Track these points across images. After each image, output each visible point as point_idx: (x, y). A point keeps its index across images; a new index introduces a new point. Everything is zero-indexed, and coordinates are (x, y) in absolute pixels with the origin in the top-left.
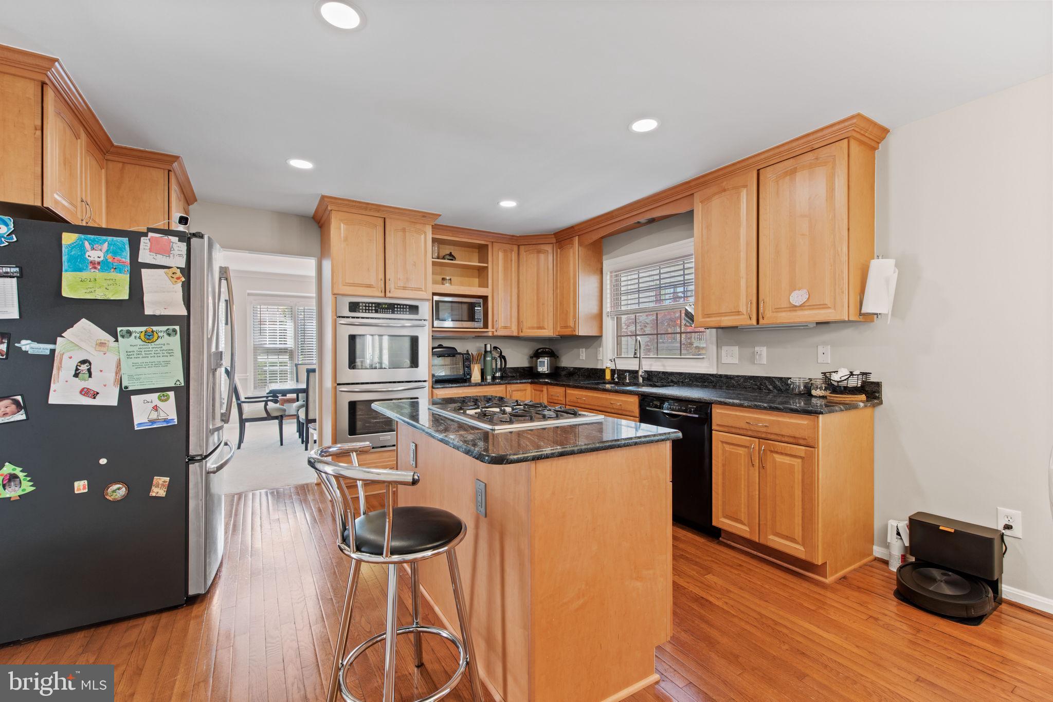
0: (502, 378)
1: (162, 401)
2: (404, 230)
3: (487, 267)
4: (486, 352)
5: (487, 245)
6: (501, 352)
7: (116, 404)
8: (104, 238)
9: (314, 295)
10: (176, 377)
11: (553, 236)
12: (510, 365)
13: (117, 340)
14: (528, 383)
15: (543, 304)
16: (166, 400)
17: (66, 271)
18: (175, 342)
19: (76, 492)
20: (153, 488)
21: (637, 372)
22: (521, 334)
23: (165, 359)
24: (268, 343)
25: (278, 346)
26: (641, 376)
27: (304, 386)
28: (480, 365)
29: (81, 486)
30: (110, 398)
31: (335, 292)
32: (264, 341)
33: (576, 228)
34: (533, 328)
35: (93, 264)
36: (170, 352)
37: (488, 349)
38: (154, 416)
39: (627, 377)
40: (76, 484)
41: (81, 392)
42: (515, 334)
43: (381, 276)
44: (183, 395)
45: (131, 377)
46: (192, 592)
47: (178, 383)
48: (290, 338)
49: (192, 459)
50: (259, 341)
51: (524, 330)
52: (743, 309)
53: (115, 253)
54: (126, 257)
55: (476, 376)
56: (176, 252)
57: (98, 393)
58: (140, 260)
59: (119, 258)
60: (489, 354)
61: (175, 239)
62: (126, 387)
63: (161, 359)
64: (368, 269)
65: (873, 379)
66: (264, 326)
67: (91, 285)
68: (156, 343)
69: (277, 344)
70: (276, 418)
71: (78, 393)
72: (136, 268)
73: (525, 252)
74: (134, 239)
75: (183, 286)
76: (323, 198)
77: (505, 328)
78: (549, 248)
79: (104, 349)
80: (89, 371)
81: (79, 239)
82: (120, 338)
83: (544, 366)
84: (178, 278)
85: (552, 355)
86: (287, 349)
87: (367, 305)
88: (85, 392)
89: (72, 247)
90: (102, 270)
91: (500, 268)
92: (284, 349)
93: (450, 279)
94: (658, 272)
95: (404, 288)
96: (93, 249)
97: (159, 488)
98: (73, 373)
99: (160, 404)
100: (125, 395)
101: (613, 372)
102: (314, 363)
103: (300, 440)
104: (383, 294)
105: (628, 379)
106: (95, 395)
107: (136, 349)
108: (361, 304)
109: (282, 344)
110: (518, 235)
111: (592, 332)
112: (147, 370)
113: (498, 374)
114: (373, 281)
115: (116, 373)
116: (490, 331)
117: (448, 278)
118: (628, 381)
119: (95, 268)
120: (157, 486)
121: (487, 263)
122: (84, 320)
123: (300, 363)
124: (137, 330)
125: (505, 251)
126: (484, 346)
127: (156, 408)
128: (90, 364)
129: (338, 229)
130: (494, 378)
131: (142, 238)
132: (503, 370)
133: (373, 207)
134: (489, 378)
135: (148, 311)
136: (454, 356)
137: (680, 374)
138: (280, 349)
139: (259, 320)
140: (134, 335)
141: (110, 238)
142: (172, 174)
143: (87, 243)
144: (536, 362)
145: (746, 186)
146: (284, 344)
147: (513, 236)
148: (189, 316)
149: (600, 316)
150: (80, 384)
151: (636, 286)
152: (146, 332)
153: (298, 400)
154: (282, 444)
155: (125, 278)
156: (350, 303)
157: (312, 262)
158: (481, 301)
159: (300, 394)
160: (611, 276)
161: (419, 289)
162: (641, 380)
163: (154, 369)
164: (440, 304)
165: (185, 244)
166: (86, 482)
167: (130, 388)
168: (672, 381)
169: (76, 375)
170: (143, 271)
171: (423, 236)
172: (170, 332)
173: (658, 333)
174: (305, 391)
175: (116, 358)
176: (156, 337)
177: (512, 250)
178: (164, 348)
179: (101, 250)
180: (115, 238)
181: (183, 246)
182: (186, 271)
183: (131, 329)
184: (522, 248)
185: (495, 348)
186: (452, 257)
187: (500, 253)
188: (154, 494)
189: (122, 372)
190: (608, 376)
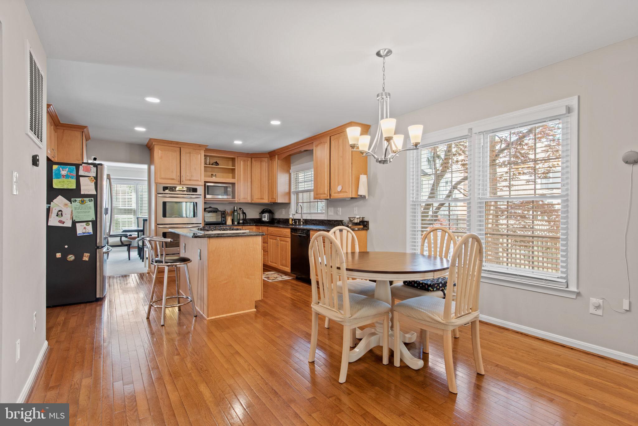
0: (243, 223)
1: (87, 225)
2: (190, 153)
3: (235, 169)
4: (234, 210)
5: (235, 158)
6: (243, 211)
7: (71, 226)
8: (67, 166)
9: (147, 179)
10: (92, 217)
11: (268, 154)
12: (248, 217)
13: (71, 203)
14: (254, 225)
15: (263, 187)
16: (89, 225)
17: (54, 179)
18: (92, 204)
19: (57, 257)
20: (84, 257)
21: (300, 219)
22: (253, 202)
23: (88, 210)
24: (121, 205)
25: (127, 207)
26: (302, 221)
27: (142, 229)
28: (231, 217)
29: (59, 255)
30: (69, 224)
31: (156, 182)
32: (119, 205)
33: (276, 151)
34: (258, 199)
35: (63, 176)
36: (90, 208)
37: (236, 209)
38: (84, 231)
39: (297, 222)
40: (57, 254)
41: (59, 222)
42: (250, 201)
43: (179, 174)
44: (94, 224)
45: (76, 217)
46: (98, 296)
47: (93, 219)
48: (134, 203)
49: (98, 248)
50: (116, 205)
51: (254, 200)
52: (326, 192)
53: (71, 172)
54: (74, 173)
55: (229, 222)
56: (92, 171)
57: (65, 222)
58: (79, 174)
59: (72, 173)
60: (236, 211)
61: (92, 166)
62: (74, 220)
63: (87, 210)
64: (172, 171)
65: (365, 220)
66: (119, 196)
67: (62, 183)
68: (85, 204)
69: (126, 206)
70: (126, 245)
71: (58, 222)
72: (78, 177)
73: (255, 161)
74: (77, 166)
75: (95, 183)
76: (150, 139)
77: (244, 198)
78: (266, 159)
79: (67, 206)
80: (62, 214)
81: (58, 167)
82: (72, 202)
83: (266, 217)
84: (93, 181)
85: (271, 212)
86: (132, 209)
87: (172, 188)
88: (60, 222)
89: (56, 170)
90: (66, 178)
91: (241, 169)
92: (130, 209)
93: (216, 175)
94: (304, 175)
95: (190, 180)
96: (63, 170)
97: (86, 257)
98: (56, 215)
99: (86, 227)
100: (74, 223)
101: (292, 220)
102: (146, 216)
103: (140, 258)
104: (179, 183)
105: (297, 223)
106: (63, 223)
107: (78, 206)
108: (169, 188)
109: (129, 206)
110: (251, 153)
111: (287, 201)
112: (82, 214)
113: (241, 222)
114: (174, 177)
115: (71, 215)
116: (236, 200)
117: (214, 174)
118: (297, 224)
119: (64, 177)
120: (85, 257)
121: (235, 167)
122: (60, 196)
123: (140, 217)
124: (78, 199)
125: (244, 161)
126: (233, 207)
127: (85, 228)
128: (62, 211)
129: (158, 153)
130: (239, 223)
131: (80, 166)
132: (244, 220)
133: (175, 143)
134: (236, 223)
135: (82, 193)
136: (216, 212)
137: (316, 220)
138: (128, 209)
139: (116, 193)
140: (77, 201)
141: (69, 166)
142: (83, 133)
143: (61, 169)
144: (262, 215)
145: (327, 142)
146: (130, 206)
147: (248, 153)
148: (97, 194)
149: (289, 193)
150: (58, 219)
151: (304, 179)
152: (81, 200)
153: (138, 237)
154: (129, 259)
155: (74, 181)
156: (163, 187)
157: (145, 167)
158: (231, 185)
159: (139, 233)
160: (294, 174)
161: (198, 180)
162: (302, 223)
163: (84, 214)
164: (209, 187)
165: (96, 168)
166: (60, 254)
167: (76, 221)
168: (313, 224)
169: (57, 216)
170: (80, 178)
171: (199, 155)
172: (90, 200)
173: (311, 201)
174: (143, 231)
175: (71, 209)
176: (85, 202)
177: (248, 160)
178: (88, 206)
179: (66, 171)
180: (71, 166)
181: (95, 169)
182: (96, 178)
183: (76, 199)
184: (253, 159)
185: (240, 209)
186: (217, 164)
187: (241, 162)
188: (84, 260)
189: (73, 214)
190: (290, 222)
